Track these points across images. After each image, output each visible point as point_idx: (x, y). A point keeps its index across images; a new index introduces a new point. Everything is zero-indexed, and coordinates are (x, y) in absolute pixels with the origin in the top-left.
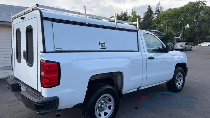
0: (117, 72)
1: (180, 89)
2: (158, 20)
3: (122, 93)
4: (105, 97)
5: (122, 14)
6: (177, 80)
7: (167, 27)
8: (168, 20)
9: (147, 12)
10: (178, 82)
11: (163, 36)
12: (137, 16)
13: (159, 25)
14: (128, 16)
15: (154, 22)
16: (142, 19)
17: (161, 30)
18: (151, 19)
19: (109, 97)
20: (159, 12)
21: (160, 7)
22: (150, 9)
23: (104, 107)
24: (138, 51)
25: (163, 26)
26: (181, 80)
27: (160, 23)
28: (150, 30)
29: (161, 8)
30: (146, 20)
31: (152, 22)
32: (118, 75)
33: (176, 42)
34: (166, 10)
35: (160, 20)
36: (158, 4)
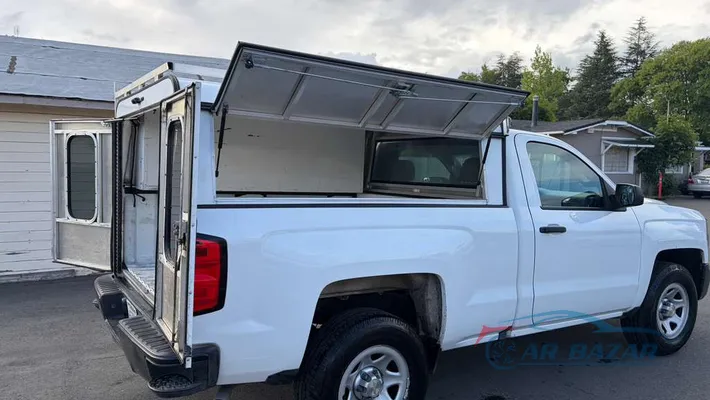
0: (426, 276)
1: (674, 343)
2: (637, 84)
3: (439, 346)
4: (375, 356)
5: (502, 64)
6: (663, 311)
7: (671, 109)
8: (676, 84)
9: (592, 55)
10: (669, 320)
11: (649, 142)
12: (553, 71)
13: (638, 103)
14: (523, 71)
15: (618, 91)
16: (575, 82)
17: (647, 120)
18: (610, 79)
19: (389, 356)
20: (642, 53)
21: (644, 36)
22: (604, 47)
23: (372, 390)
24: (505, 205)
25: (654, 103)
26: (679, 312)
27: (642, 93)
28: (599, 120)
29: (647, 40)
30: (588, 86)
31: (613, 90)
32: (427, 285)
33: (702, 165)
34: (669, 46)
35: (641, 83)
36: (637, 27)
